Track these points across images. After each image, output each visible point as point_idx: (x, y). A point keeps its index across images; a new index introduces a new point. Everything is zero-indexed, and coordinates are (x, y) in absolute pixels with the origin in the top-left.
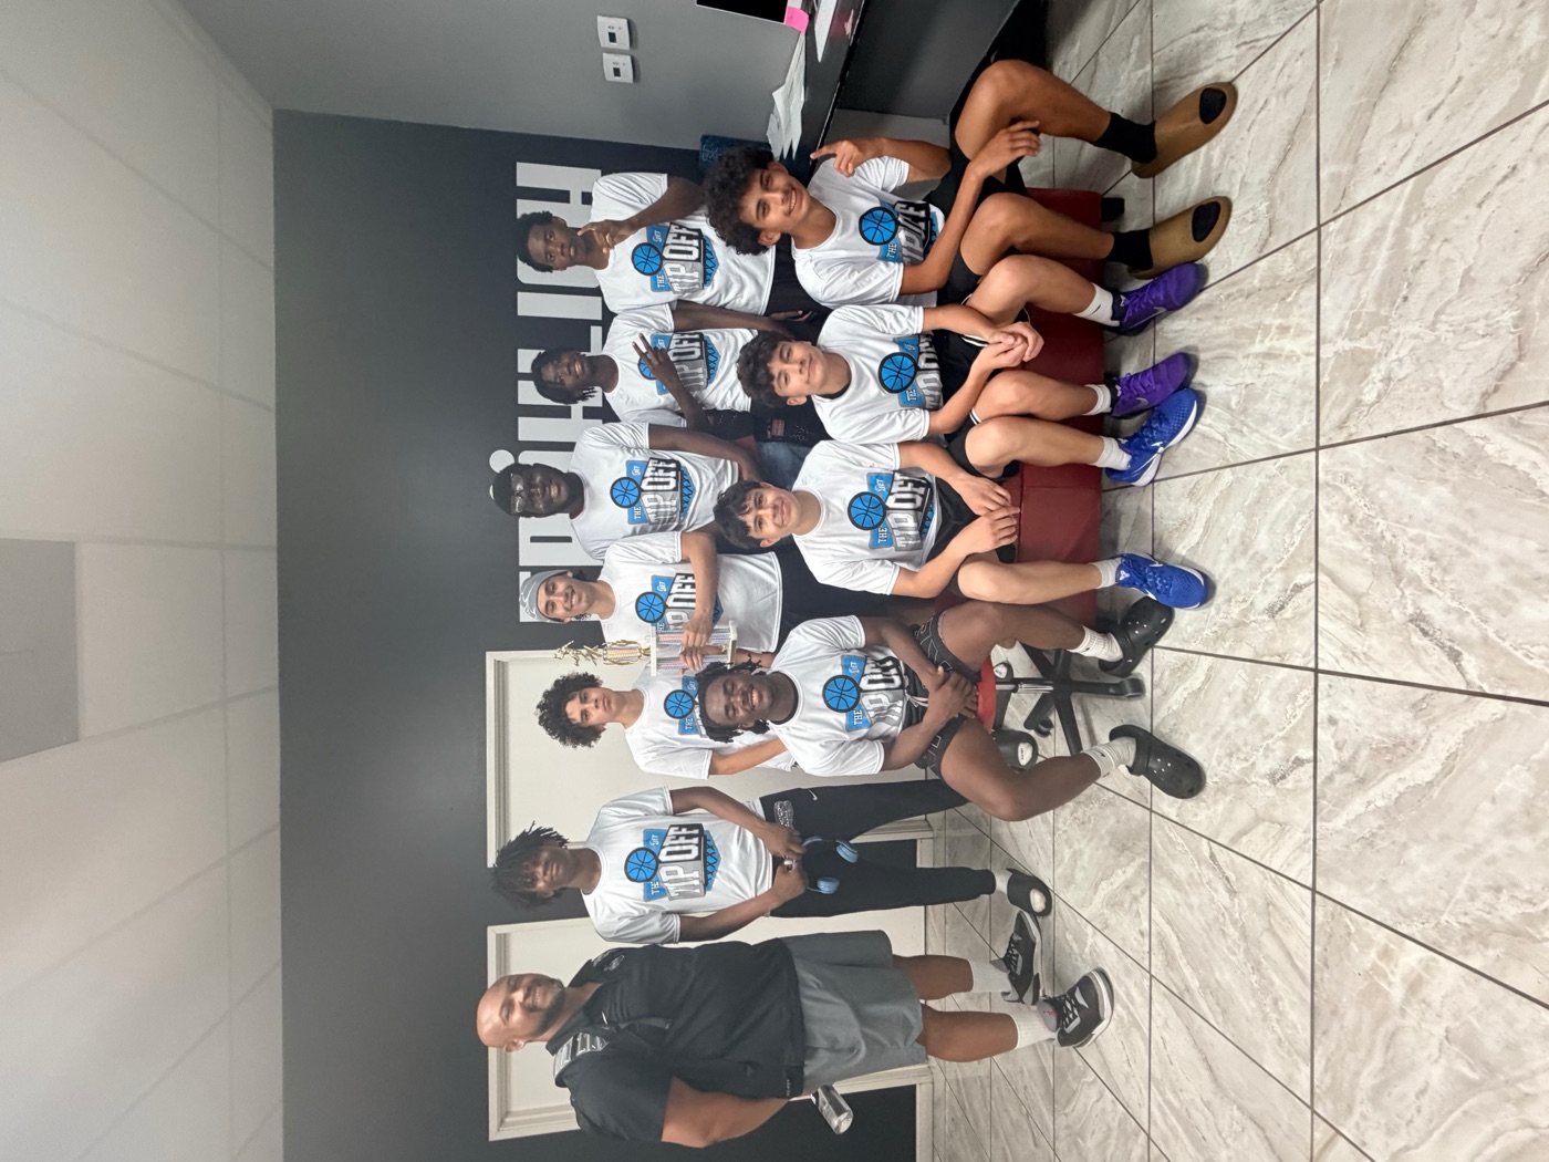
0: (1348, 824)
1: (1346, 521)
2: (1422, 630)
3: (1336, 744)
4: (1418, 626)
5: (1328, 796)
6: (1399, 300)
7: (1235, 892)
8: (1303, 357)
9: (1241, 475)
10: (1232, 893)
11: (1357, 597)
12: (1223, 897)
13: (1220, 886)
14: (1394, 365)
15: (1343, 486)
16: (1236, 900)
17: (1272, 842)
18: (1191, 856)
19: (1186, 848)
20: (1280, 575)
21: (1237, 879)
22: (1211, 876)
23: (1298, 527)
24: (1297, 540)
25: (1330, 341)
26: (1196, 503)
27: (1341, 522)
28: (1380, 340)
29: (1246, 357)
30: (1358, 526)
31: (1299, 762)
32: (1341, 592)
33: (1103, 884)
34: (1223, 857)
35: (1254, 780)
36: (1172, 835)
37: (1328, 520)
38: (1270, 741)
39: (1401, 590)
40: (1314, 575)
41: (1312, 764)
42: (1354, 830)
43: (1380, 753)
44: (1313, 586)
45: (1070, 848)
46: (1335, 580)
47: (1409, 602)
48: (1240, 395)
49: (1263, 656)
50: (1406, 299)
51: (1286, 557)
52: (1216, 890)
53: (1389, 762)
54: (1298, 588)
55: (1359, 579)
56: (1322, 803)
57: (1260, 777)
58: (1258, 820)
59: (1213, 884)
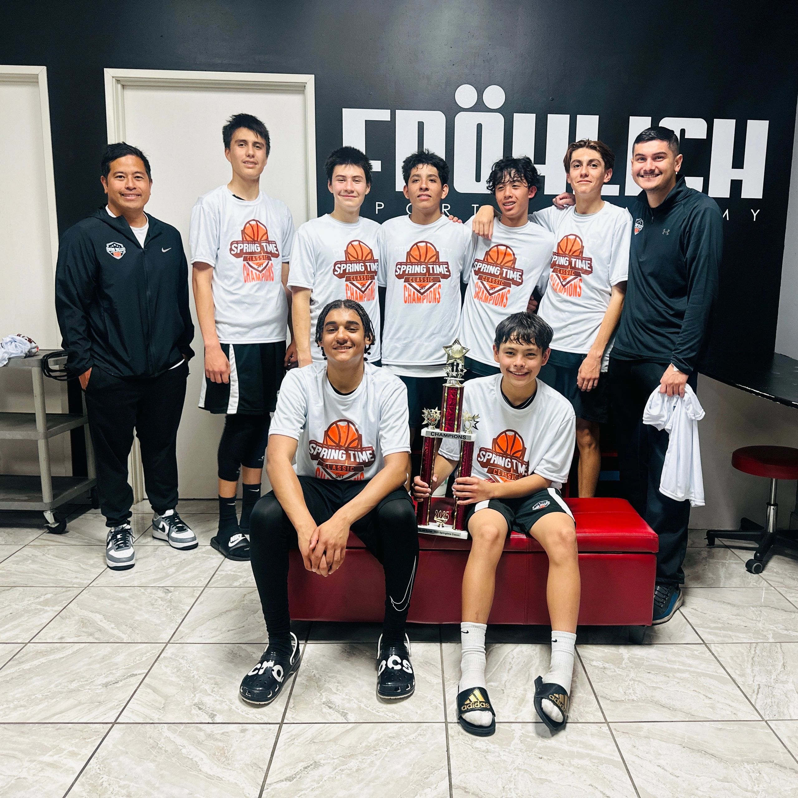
0: (167, 738)
2: (309, 766)
3: (227, 733)
5: (187, 729)
7: (106, 687)
8: (516, 716)
11: (335, 740)
12: (102, 680)
15: (416, 734)
16: (100, 687)
17: (149, 704)
18: (132, 664)
19: (138, 662)
20: (355, 706)
21: (117, 687)
22: (118, 675)
23: (390, 714)
24: (381, 714)
25: (522, 728)
27: (390, 733)
28: (515, 748)
30: (386, 740)
31: (213, 716)
32: (339, 734)
34: (135, 681)
35: (197, 695)
36: (148, 654)
37: (392, 729)
38: (228, 703)
39: (338, 758)
40: (354, 722)
41: (212, 722)
42: (163, 740)
43: (221, 750)
44: (346, 721)
46: (348, 731)
47: (329, 761)
49: (294, 699)
50: (541, 758)
51: (369, 709)
52: (106, 677)
53: (215, 754)
54: (344, 715)
56: (182, 727)
57: (199, 698)
58: (166, 697)
59: (111, 676)
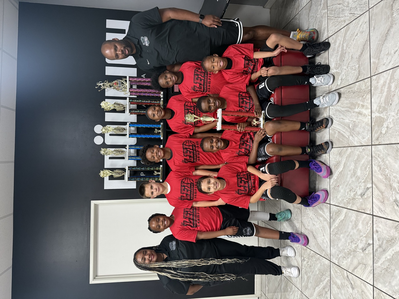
0: (381, 264)
1: (379, 169)
2: (397, 204)
3: (378, 239)
4: (396, 203)
5: (376, 255)
6: (390, 104)
7: (354, 288)
8: (368, 116)
9: (353, 150)
10: (353, 288)
11: (382, 193)
12: (350, 290)
13: (349, 286)
14: (389, 123)
15: (378, 158)
16: (354, 291)
17: (363, 271)
18: (342, 276)
19: (340, 274)
20: (363, 184)
21: (354, 284)
22: (347, 283)
23: (368, 169)
24: (367, 173)
25: (374, 113)
26: (341, 157)
27: (378, 169)
28: (386, 115)
29: (354, 112)
30: (382, 171)
31: (369, 244)
32: (378, 191)
33: (317, 288)
34: (350, 276)
35: (358, 250)
36: (336, 270)
37: (375, 168)
38: (362, 238)
39: (392, 192)
40: (372, 185)
41: (372, 245)
42: (383, 266)
43: (388, 242)
44: (372, 188)
45: (307, 275)
46: (377, 187)
47: (394, 196)
48: (352, 124)
49: (360, 210)
50: (391, 104)
51: (365, 178)
52: (348, 288)
53: (390, 244)
54: (368, 189)
55: (382, 187)
56: (375, 258)
57: (360, 249)
58: (359, 264)
59: (348, 286)
